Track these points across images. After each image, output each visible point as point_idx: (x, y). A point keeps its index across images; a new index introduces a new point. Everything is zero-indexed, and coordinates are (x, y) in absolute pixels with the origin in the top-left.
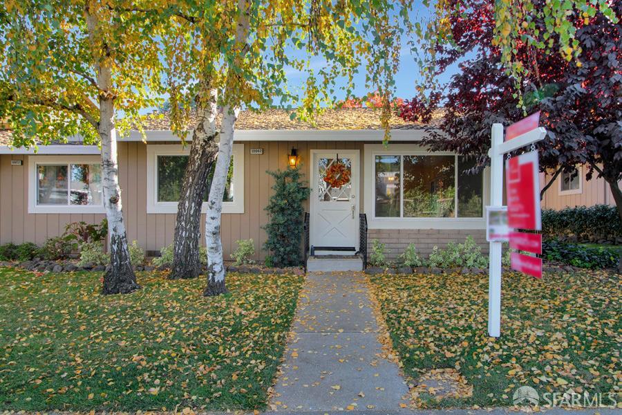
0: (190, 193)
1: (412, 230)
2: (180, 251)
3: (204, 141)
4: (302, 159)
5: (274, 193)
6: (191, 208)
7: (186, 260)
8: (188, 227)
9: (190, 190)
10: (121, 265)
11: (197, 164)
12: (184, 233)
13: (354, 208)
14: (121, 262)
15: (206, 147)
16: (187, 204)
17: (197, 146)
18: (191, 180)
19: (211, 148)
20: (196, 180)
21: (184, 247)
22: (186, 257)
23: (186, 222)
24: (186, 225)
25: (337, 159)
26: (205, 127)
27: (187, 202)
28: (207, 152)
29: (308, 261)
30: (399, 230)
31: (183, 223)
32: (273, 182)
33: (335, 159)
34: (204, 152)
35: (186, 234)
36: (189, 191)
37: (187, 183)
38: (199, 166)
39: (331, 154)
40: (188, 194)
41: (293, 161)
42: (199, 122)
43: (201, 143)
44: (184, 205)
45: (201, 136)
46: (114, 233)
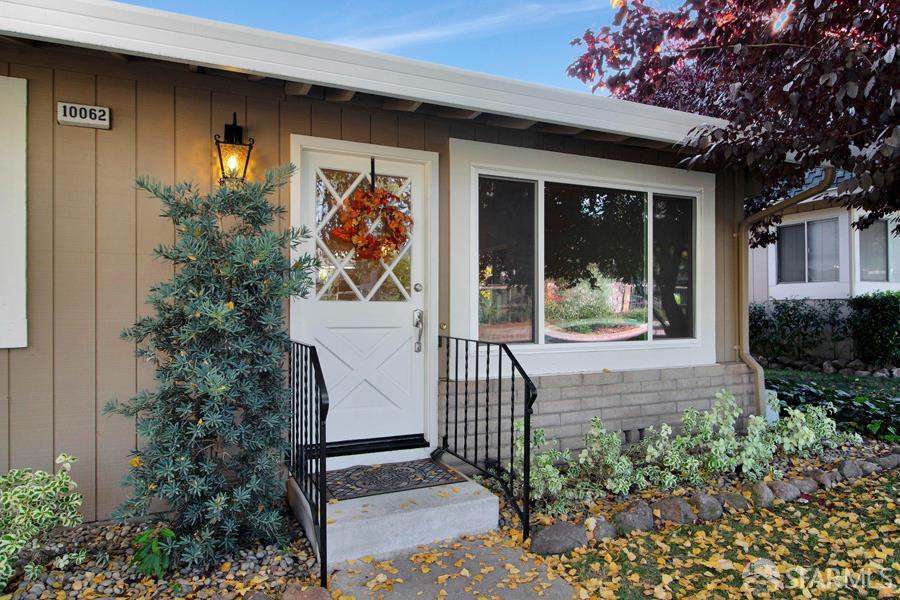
4: (264, 162)
5: (167, 273)
13: (420, 321)
25: (373, 174)
29: (328, 506)
32: (165, 233)
33: (366, 172)
39: (354, 157)
41: (233, 162)
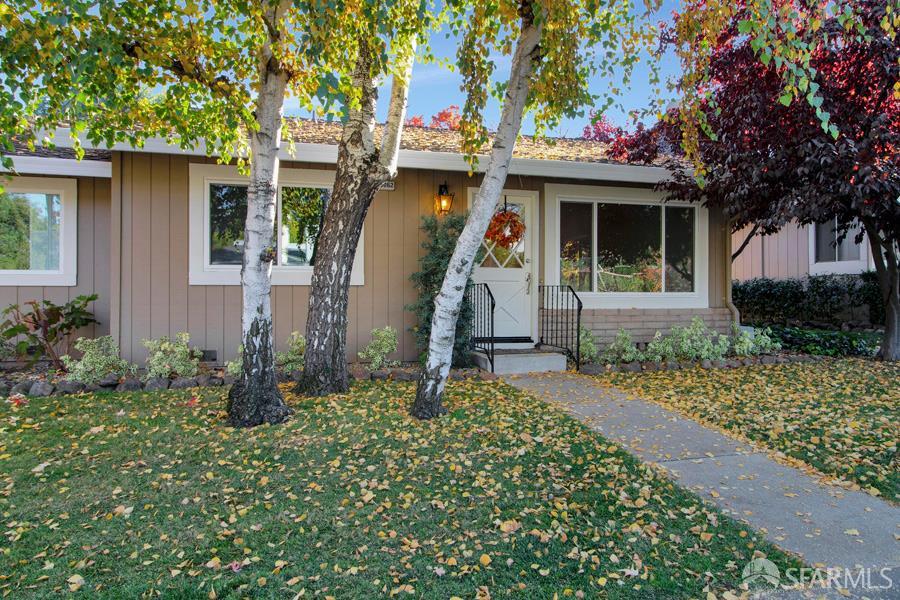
0: (340, 248)
1: (609, 310)
2: (322, 348)
3: (365, 162)
4: (456, 201)
6: (341, 274)
7: (334, 362)
8: (337, 306)
9: (340, 244)
10: (264, 372)
11: (352, 200)
12: (330, 316)
13: (529, 278)
14: (265, 367)
15: (367, 172)
16: (335, 267)
17: (350, 169)
18: (341, 227)
19: (377, 174)
20: (349, 227)
21: (330, 339)
22: (334, 357)
23: (332, 298)
24: (334, 303)
25: (505, 204)
26: (364, 140)
27: (335, 264)
28: (369, 180)
30: (593, 310)
31: (328, 300)
33: (502, 204)
34: (364, 180)
35: (332, 319)
36: (338, 245)
37: (335, 232)
38: (356, 203)
40: (335, 250)
41: (445, 203)
42: (353, 130)
43: (358, 164)
44: (330, 267)
45: (357, 153)
46: (258, 315)
